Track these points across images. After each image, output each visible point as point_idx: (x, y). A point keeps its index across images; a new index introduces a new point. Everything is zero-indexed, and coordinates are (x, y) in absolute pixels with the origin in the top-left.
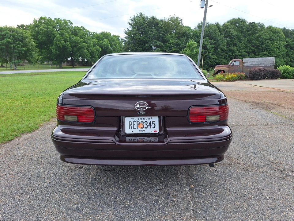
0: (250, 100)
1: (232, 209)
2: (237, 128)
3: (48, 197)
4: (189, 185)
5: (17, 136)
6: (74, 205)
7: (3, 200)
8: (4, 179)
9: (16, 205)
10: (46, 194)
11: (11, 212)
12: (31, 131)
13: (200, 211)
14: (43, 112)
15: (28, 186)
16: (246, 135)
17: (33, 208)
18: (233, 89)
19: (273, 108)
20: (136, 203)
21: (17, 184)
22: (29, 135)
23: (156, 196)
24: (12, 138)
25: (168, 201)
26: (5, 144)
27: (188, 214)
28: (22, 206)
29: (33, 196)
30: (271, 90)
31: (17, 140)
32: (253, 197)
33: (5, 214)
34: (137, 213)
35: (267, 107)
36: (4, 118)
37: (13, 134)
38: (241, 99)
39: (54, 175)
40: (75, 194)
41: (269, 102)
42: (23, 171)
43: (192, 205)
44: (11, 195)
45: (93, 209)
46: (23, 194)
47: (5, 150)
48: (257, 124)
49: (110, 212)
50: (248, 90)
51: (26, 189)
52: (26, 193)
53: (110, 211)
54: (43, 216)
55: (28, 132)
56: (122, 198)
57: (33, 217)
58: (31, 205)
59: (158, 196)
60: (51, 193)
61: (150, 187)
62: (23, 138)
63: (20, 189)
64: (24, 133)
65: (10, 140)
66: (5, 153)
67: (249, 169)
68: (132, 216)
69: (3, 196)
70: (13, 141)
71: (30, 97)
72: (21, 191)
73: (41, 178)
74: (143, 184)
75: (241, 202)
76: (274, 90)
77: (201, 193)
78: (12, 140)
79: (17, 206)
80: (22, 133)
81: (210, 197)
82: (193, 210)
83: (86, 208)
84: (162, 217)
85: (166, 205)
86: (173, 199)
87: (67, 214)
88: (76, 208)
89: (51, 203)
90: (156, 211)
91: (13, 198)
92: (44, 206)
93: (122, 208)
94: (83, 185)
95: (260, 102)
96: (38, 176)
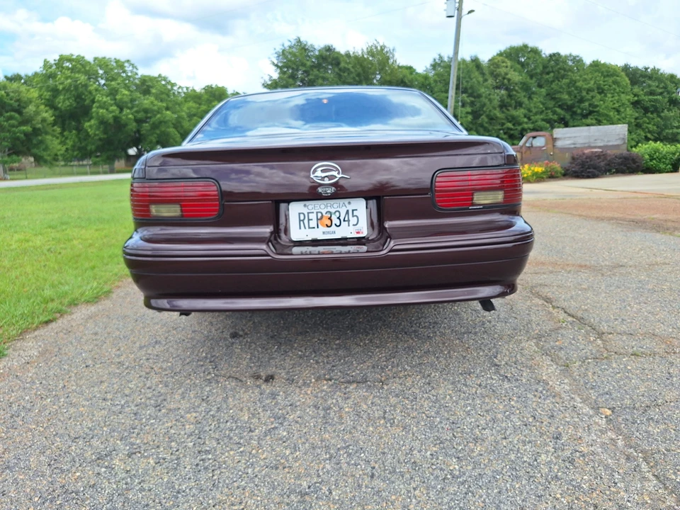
0: (610, 215)
3: (209, 459)
4: (597, 410)
5: (62, 313)
6: (298, 477)
7: (78, 474)
8: (62, 419)
9: (124, 486)
10: (199, 452)
12: (95, 299)
15: (138, 434)
17: (178, 492)
20: (476, 464)
21: (105, 429)
22: (93, 309)
24: (51, 318)
25: (567, 453)
26: (35, 330)
27: (649, 486)
28: (142, 490)
29: (164, 459)
31: (65, 321)
34: (499, 492)
35: (659, 227)
37: (50, 305)
38: (584, 214)
39: (203, 400)
40: (286, 448)
42: (109, 396)
44: (98, 459)
46: (134, 456)
47: (40, 346)
51: (138, 441)
52: (140, 453)
55: (89, 302)
56: (429, 453)
58: (170, 486)
62: (81, 313)
63: (118, 442)
64: (76, 305)
65: (47, 323)
66: (42, 354)
68: (487, 500)
69: (78, 465)
70: (53, 325)
72: (123, 448)
73: (170, 410)
74: (469, 414)
77: (644, 427)
78: (51, 321)
79: (127, 489)
80: (74, 303)
83: (336, 485)
85: (567, 464)
86: (577, 448)
87: (288, 504)
88: (309, 487)
89: (228, 477)
90: (550, 483)
91: (106, 467)
92: (209, 484)
93: (444, 479)
94: (297, 422)
95: (632, 217)
96: (158, 406)
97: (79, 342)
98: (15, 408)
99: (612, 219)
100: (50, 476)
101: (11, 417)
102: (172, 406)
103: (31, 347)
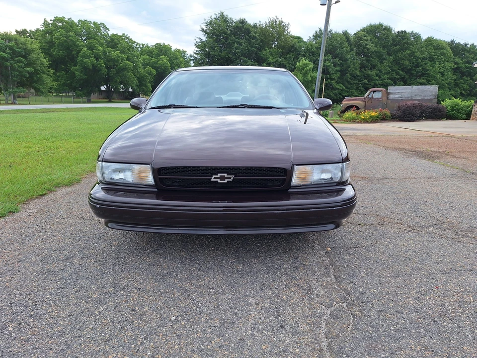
0: (401, 147)
1: (390, 274)
2: (385, 181)
3: (122, 261)
4: (324, 248)
5: (51, 191)
6: (164, 269)
7: (56, 265)
8: (49, 242)
10: (117, 258)
11: (73, 279)
12: (70, 184)
13: (344, 275)
14: (81, 160)
16: (401, 190)
17: (104, 273)
18: (374, 133)
19: (438, 157)
20: (251, 267)
21: (71, 247)
22: (69, 189)
23: (279, 260)
24: (44, 193)
25: (297, 265)
26: (34, 200)
27: (329, 279)
28: (87, 272)
29: (99, 260)
30: (433, 135)
31: (52, 195)
32: (419, 261)
33: (65, 280)
34: (256, 278)
35: (428, 156)
36: (23, 167)
37: (44, 186)
38: (387, 146)
40: (161, 258)
41: (431, 149)
42: (74, 233)
43: (332, 270)
44: (66, 259)
45: (192, 273)
46: (84, 258)
47: (38, 207)
48: (416, 177)
49: (218, 277)
50: (396, 135)
51: (87, 253)
52: (87, 257)
53: (217, 275)
54: (122, 282)
55: (66, 185)
56: (230, 262)
57: (107, 284)
59: (282, 259)
60: (125, 257)
61: (268, 250)
62: (60, 192)
63: (77, 253)
65: (42, 195)
66: (39, 211)
67: (409, 229)
68: (249, 281)
69: (56, 261)
70: (45, 197)
71: (54, 140)
72: (79, 255)
73: (105, 240)
74: (258, 247)
75: (401, 265)
76: (436, 135)
77: (342, 256)
78: (44, 195)
80: (58, 186)
81: (356, 261)
82: (335, 276)
83: (181, 273)
84: (292, 282)
85: (295, 269)
86: (303, 263)
87: (155, 279)
88: (167, 273)
89: (129, 268)
90: (282, 276)
91: (70, 262)
92: (120, 271)
93: (232, 272)
94: (169, 247)
95: (417, 149)
96: (100, 238)
97: (60, 206)
98: (24, 236)
99: (403, 149)
100: (42, 265)
101: (22, 240)
102: (107, 238)
103: (33, 207)
